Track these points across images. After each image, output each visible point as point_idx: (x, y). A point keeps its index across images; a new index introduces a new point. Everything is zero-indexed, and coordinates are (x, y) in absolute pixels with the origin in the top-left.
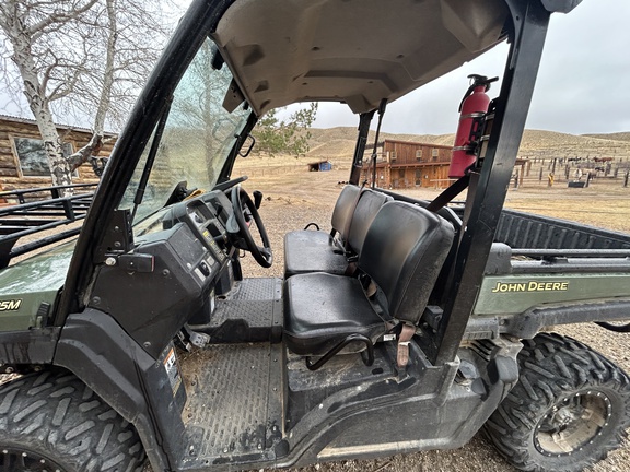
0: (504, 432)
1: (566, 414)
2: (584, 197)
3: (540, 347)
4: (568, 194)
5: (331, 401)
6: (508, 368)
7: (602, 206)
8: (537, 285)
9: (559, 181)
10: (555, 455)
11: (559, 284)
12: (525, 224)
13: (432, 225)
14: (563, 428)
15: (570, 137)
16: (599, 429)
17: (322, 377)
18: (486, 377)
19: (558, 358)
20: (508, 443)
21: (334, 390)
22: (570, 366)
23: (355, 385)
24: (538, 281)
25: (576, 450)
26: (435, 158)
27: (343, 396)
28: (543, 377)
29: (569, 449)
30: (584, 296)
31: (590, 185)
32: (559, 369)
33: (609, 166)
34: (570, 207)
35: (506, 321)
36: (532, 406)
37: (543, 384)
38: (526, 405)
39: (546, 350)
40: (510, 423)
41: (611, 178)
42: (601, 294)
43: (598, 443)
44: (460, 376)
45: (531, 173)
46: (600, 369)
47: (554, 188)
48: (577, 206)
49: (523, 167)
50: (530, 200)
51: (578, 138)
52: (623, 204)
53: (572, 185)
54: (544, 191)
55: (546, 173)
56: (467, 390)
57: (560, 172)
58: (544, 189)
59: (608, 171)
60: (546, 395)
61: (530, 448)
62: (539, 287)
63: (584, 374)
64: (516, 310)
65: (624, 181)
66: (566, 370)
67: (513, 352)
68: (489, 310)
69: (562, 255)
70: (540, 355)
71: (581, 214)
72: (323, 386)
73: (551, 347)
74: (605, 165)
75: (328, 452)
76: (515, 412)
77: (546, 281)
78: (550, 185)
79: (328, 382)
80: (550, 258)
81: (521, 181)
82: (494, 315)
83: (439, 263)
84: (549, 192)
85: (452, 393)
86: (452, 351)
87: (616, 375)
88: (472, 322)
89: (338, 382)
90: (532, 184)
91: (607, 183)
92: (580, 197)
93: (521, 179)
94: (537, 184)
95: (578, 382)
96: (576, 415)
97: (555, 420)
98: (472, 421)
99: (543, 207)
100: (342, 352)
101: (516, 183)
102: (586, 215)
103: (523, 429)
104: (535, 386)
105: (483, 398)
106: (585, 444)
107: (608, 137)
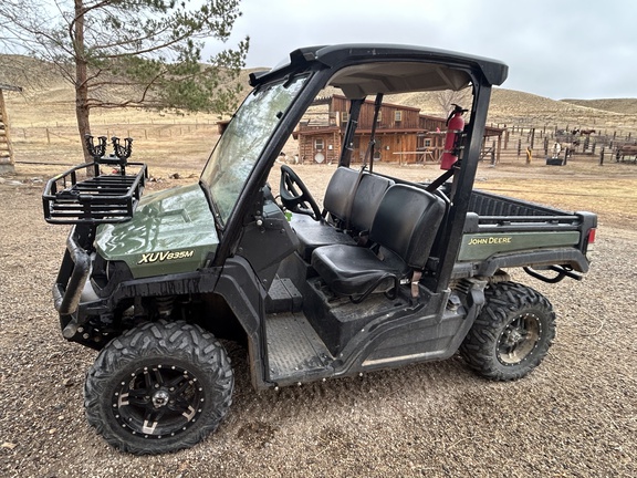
0: (478, 348)
1: (516, 335)
2: (562, 177)
3: (500, 288)
4: (545, 173)
5: (369, 326)
6: (479, 297)
7: (578, 188)
8: (494, 240)
9: (537, 157)
10: (510, 365)
11: (506, 239)
12: (486, 200)
13: (432, 201)
14: (514, 347)
15: (549, 101)
16: (536, 343)
17: (360, 312)
18: (466, 304)
19: (509, 293)
20: (480, 355)
21: (371, 318)
22: (516, 296)
23: (384, 314)
24: (494, 237)
25: (523, 360)
26: (398, 123)
27: (377, 321)
28: (500, 305)
29: (518, 360)
30: (521, 247)
31: (568, 163)
32: (509, 299)
33: (588, 140)
34: (546, 189)
35: (477, 266)
36: (494, 325)
37: (500, 309)
38: (490, 325)
39: (502, 290)
40: (481, 339)
41: (589, 154)
42: (531, 246)
43: (535, 353)
44: (450, 304)
45: (509, 146)
46: (532, 296)
47: (531, 166)
48: (554, 187)
49: (500, 139)
50: (508, 180)
51: (558, 104)
52: (598, 184)
53: (551, 162)
54: (522, 169)
55: (525, 146)
56: (455, 313)
57: (538, 146)
58: (523, 166)
59: (586, 147)
60: (502, 315)
61: (494, 357)
62: (495, 241)
63: (523, 299)
64: (483, 257)
65: (599, 159)
66: (513, 299)
67: (481, 287)
68: (466, 258)
69: (507, 220)
70: (498, 292)
71: (557, 197)
72: (363, 316)
73: (505, 288)
74: (583, 139)
75: (367, 363)
76: (484, 331)
77: (499, 237)
78: (528, 161)
79: (366, 314)
80: (500, 222)
81: (498, 157)
82: (468, 261)
83: (437, 225)
84: (529, 170)
85: (445, 316)
86: (446, 282)
87: (541, 299)
88: (456, 266)
89: (373, 313)
90: (510, 160)
91: (586, 161)
92: (557, 177)
93: (498, 154)
94: (515, 160)
95: (520, 305)
96: (522, 335)
97: (510, 341)
98: (458, 335)
99: (520, 188)
100: (376, 291)
101: (493, 158)
102: (561, 198)
103: (489, 343)
104: (496, 312)
105: (464, 317)
106: (528, 356)
107: (588, 103)
